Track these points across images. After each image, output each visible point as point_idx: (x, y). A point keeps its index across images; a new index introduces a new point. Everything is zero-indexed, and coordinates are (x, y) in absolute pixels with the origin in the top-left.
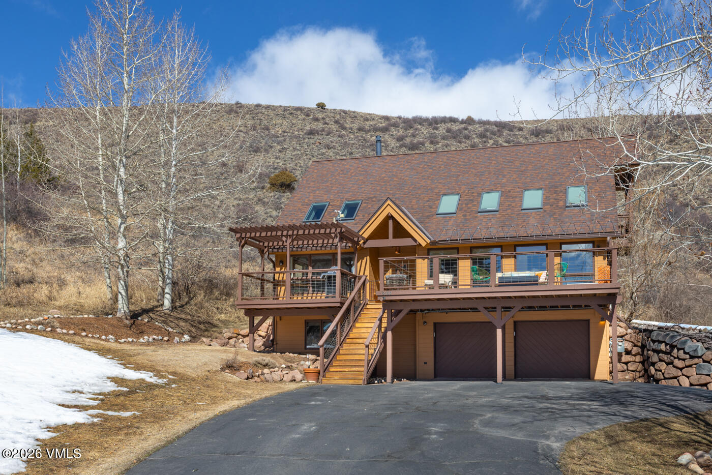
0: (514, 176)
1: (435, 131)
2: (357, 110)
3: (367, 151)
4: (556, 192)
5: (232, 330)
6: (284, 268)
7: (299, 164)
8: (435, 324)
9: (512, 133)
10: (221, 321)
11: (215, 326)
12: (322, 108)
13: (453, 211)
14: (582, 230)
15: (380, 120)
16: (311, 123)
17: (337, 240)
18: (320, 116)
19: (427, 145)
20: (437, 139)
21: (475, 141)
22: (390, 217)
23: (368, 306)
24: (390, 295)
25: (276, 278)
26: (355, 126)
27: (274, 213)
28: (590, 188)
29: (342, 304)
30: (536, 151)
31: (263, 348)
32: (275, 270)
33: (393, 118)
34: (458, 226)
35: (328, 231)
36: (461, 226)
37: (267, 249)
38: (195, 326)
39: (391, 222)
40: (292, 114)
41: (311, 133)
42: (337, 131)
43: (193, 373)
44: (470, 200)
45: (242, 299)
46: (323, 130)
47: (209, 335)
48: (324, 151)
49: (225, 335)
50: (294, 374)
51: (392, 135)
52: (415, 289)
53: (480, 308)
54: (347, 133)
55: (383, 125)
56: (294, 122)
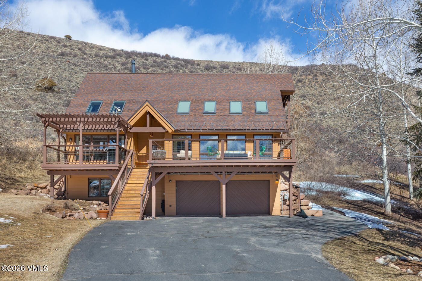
0: (223, 93)
1: (146, 61)
2: (93, 43)
3: (102, 70)
4: (249, 104)
5: (33, 184)
6: (72, 143)
7: (56, 75)
8: (177, 181)
9: (193, 67)
10: (21, 178)
11: (18, 181)
12: (69, 39)
13: (187, 111)
14: (266, 127)
15: (109, 51)
16: (61, 48)
17: (116, 126)
18: (68, 44)
19: (142, 69)
20: (147, 67)
21: (172, 69)
22: (148, 113)
23: (134, 170)
24: (157, 163)
25: (67, 149)
26: (93, 53)
27: (43, 106)
28: (269, 103)
29: (120, 168)
30: (234, 78)
31: (57, 196)
32: (66, 144)
33: (118, 50)
34: (191, 121)
35: (110, 120)
36: (193, 121)
37: (62, 129)
38: (3, 181)
39: (148, 116)
40: (47, 40)
41: (62, 54)
42: (80, 55)
43: (24, 215)
44: (197, 106)
45: (46, 163)
46: (71, 53)
47: (15, 187)
48: (73, 67)
49: (27, 187)
50: (91, 214)
51: (118, 61)
52: (164, 159)
53: (213, 172)
54: (88, 57)
55: (112, 54)
56: (49, 46)
